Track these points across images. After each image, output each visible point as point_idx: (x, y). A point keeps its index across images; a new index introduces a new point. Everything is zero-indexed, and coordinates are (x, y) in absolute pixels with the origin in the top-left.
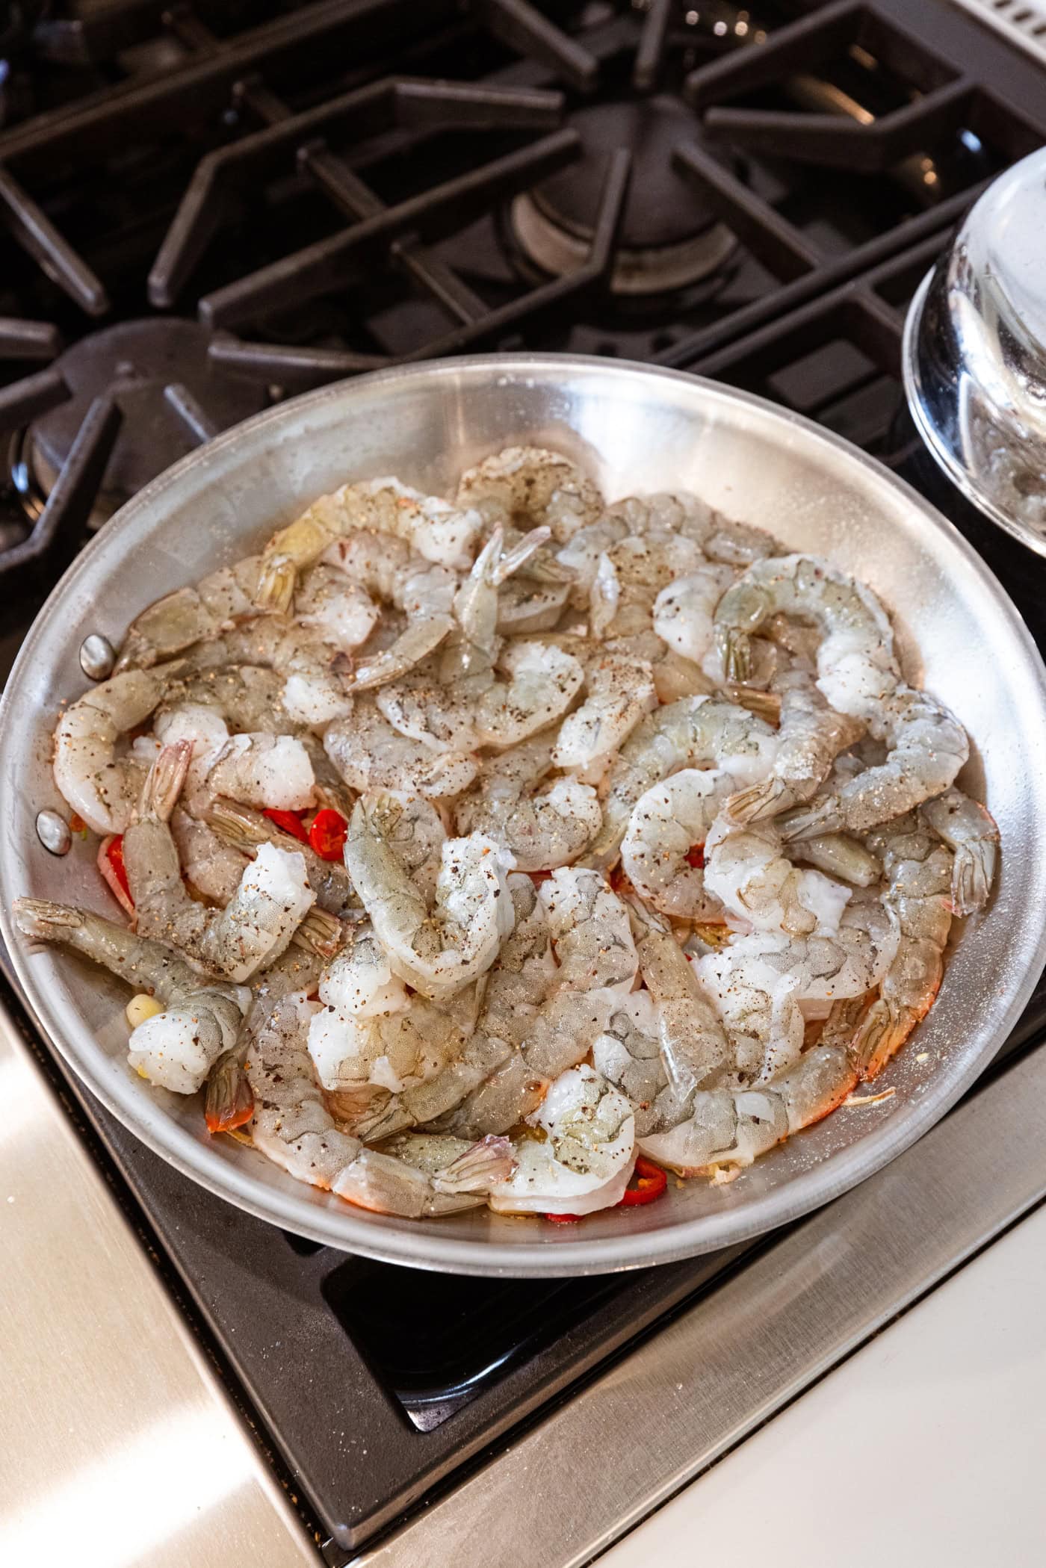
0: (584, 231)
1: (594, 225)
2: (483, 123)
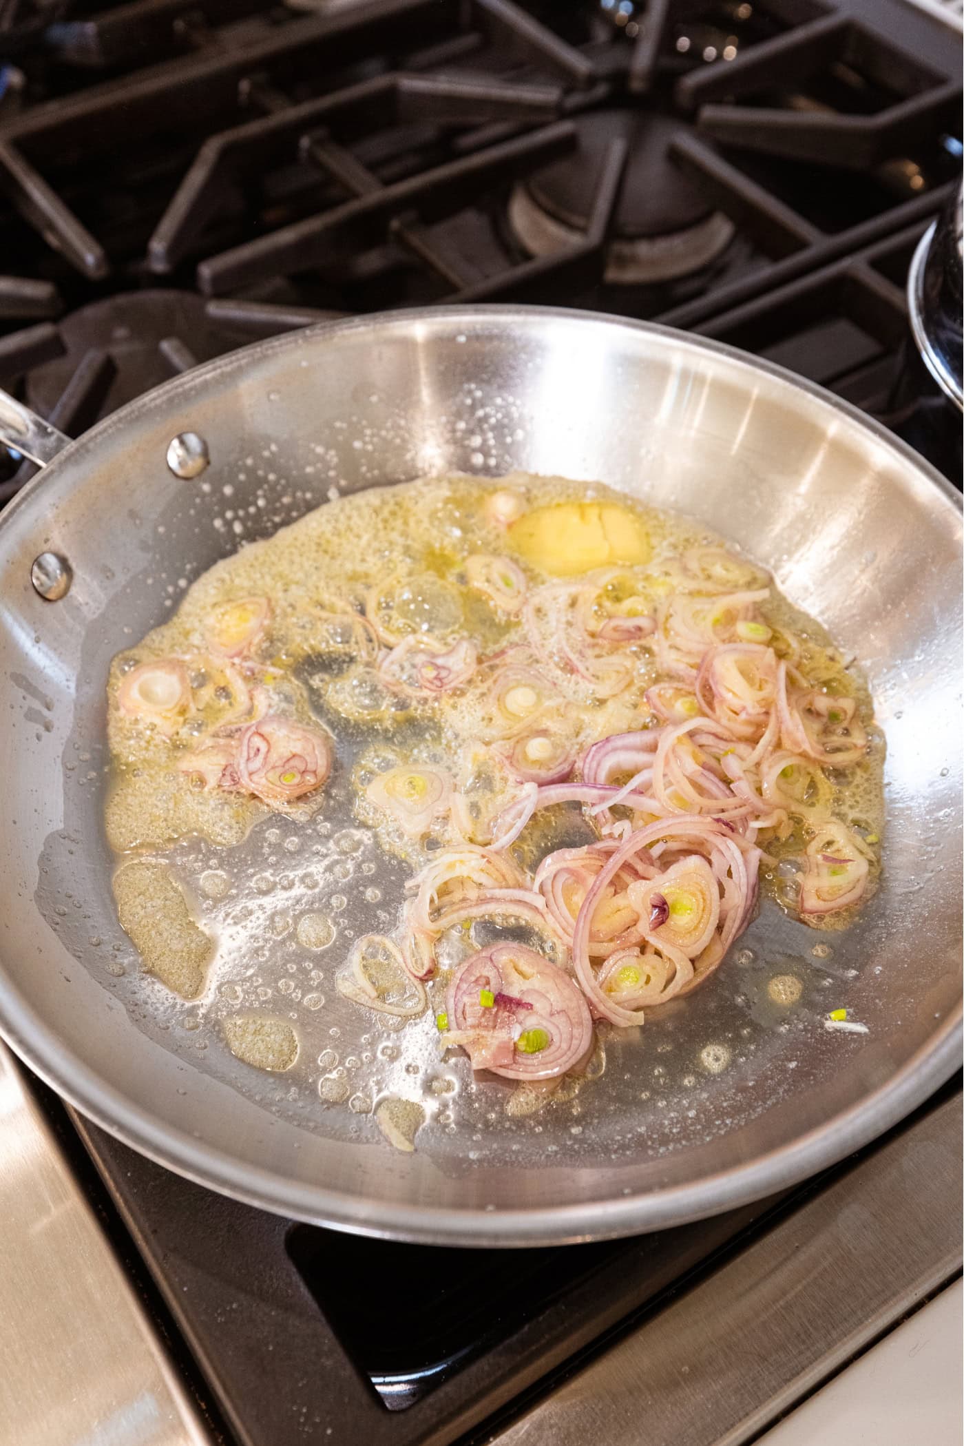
0: (578, 221)
1: (588, 214)
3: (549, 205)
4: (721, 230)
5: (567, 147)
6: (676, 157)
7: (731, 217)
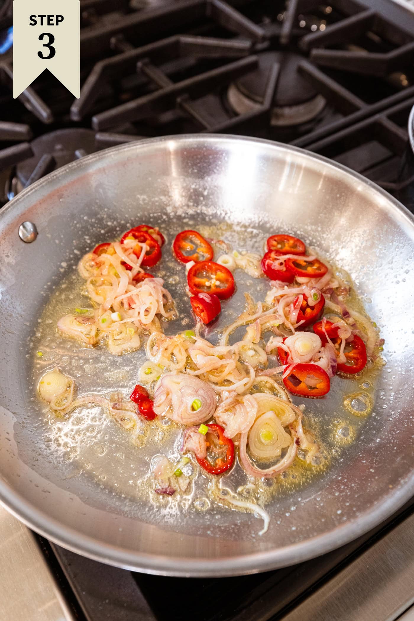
0: (259, 99)
1: (263, 96)
2: (216, 55)
3: (246, 92)
4: (320, 102)
5: (254, 67)
6: (301, 71)
7: (325, 96)
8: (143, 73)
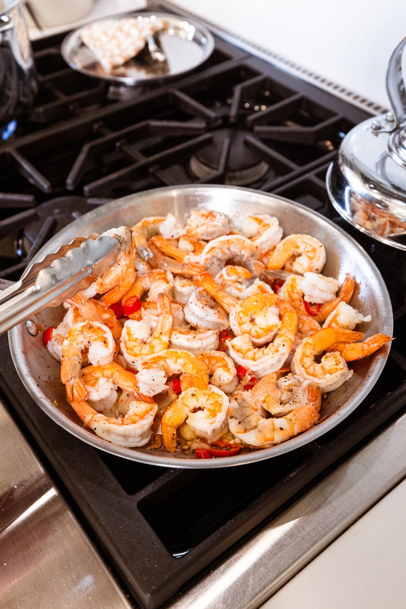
0: (214, 165)
1: (218, 163)
2: (179, 134)
3: (204, 161)
4: (264, 167)
5: (209, 142)
6: (247, 143)
7: (267, 162)
8: (121, 150)
